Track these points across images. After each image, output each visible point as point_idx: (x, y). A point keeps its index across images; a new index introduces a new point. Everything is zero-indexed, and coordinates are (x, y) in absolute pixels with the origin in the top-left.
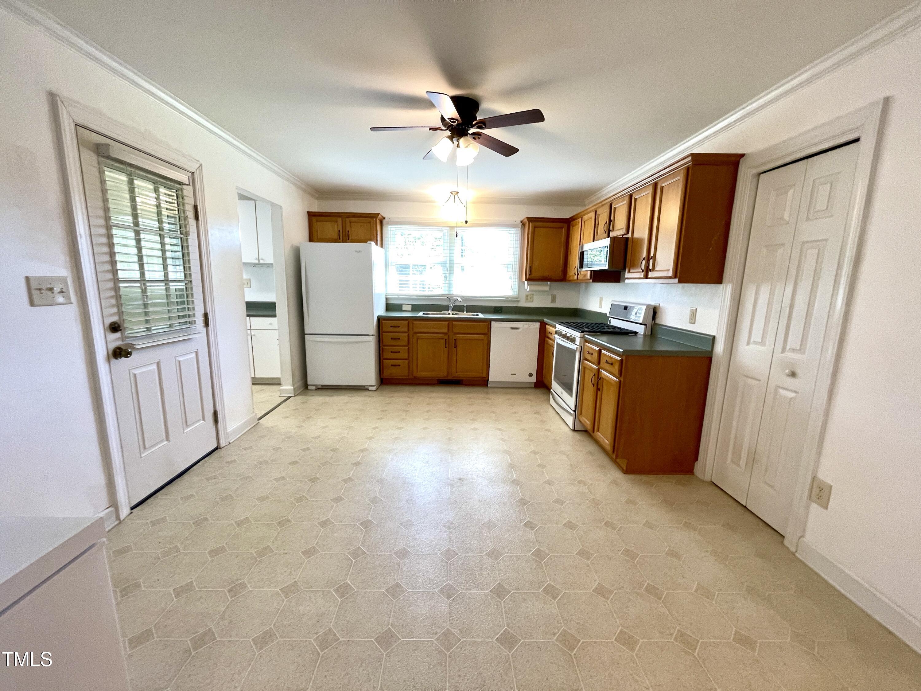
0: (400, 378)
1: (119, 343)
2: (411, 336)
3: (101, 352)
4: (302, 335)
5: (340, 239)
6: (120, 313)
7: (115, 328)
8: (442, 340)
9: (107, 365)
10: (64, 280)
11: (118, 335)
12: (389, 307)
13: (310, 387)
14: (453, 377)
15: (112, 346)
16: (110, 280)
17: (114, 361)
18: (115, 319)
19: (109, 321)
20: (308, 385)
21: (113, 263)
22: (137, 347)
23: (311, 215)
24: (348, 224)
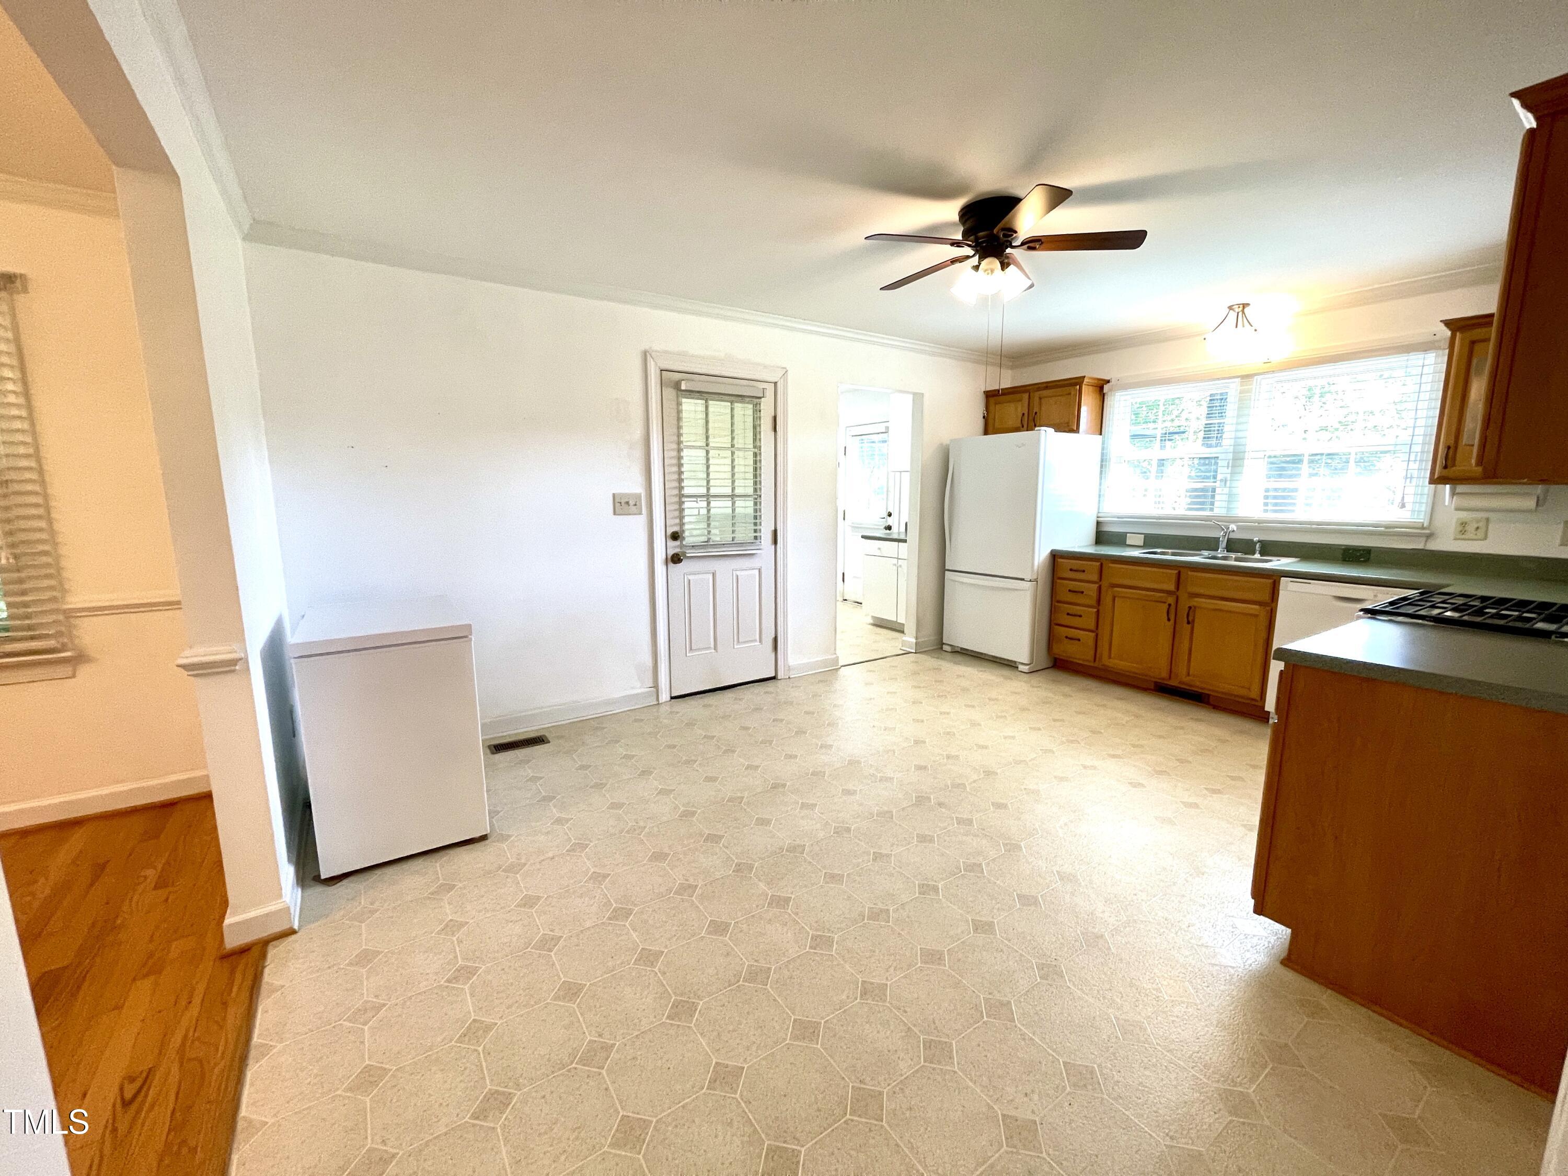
0: (1081, 662)
1: (677, 550)
2: (1103, 589)
3: (660, 556)
4: (943, 569)
5: (1023, 427)
6: (682, 524)
7: (675, 536)
8: (1163, 604)
9: (664, 568)
10: (639, 496)
11: (677, 543)
12: (1101, 537)
13: (946, 648)
14: (1180, 682)
15: (671, 552)
16: (676, 495)
17: (671, 565)
18: (676, 529)
19: (670, 531)
20: (944, 644)
21: (680, 480)
22: (688, 555)
23: (990, 396)
24: (1037, 399)
